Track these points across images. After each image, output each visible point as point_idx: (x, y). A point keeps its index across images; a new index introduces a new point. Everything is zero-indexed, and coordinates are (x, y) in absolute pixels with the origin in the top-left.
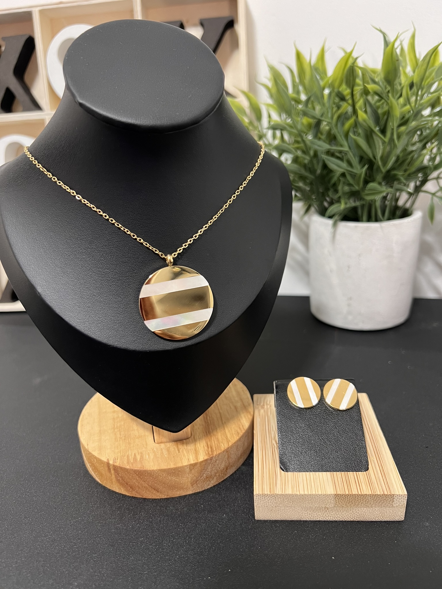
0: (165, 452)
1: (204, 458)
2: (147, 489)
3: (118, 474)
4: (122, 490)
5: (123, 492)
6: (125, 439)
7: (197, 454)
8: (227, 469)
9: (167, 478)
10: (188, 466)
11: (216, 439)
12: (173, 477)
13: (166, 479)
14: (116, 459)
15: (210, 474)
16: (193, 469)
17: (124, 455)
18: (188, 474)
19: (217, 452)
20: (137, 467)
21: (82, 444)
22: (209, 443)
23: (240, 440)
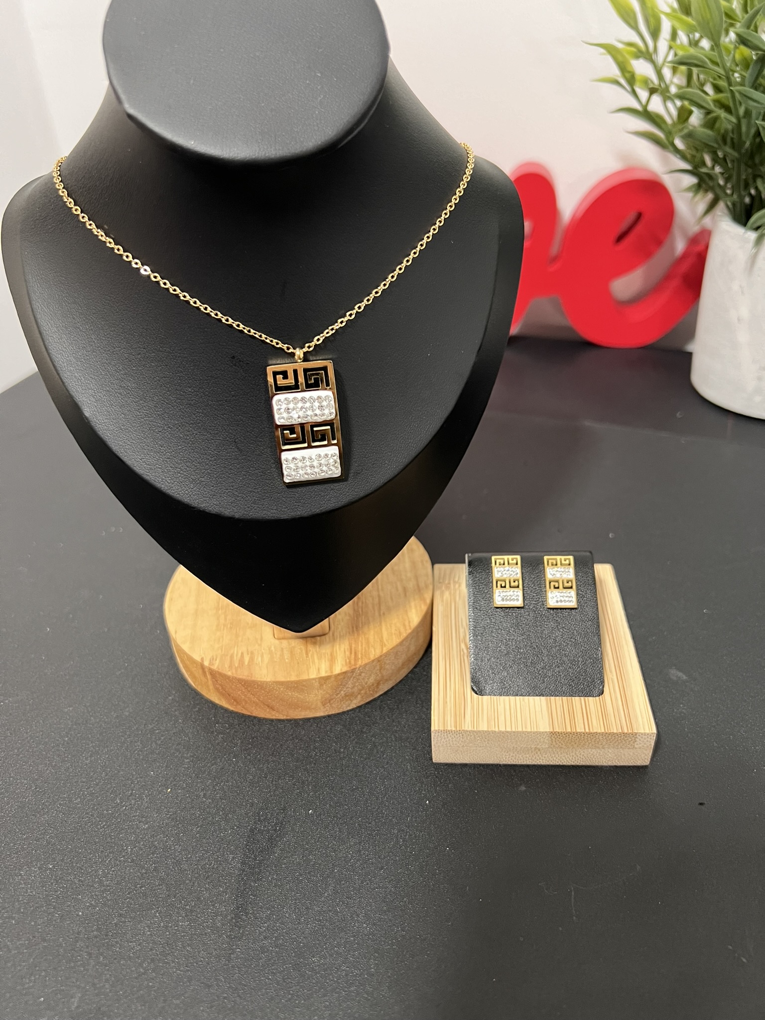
0: (287, 655)
1: (341, 670)
2: (257, 704)
3: (216, 681)
7: (332, 662)
8: (378, 684)
9: (286, 694)
10: (317, 680)
11: (365, 640)
12: (294, 692)
14: (215, 660)
15: (350, 691)
16: (325, 683)
17: (226, 654)
18: (318, 690)
19: (362, 662)
20: (242, 674)
22: (353, 646)
23: (401, 644)
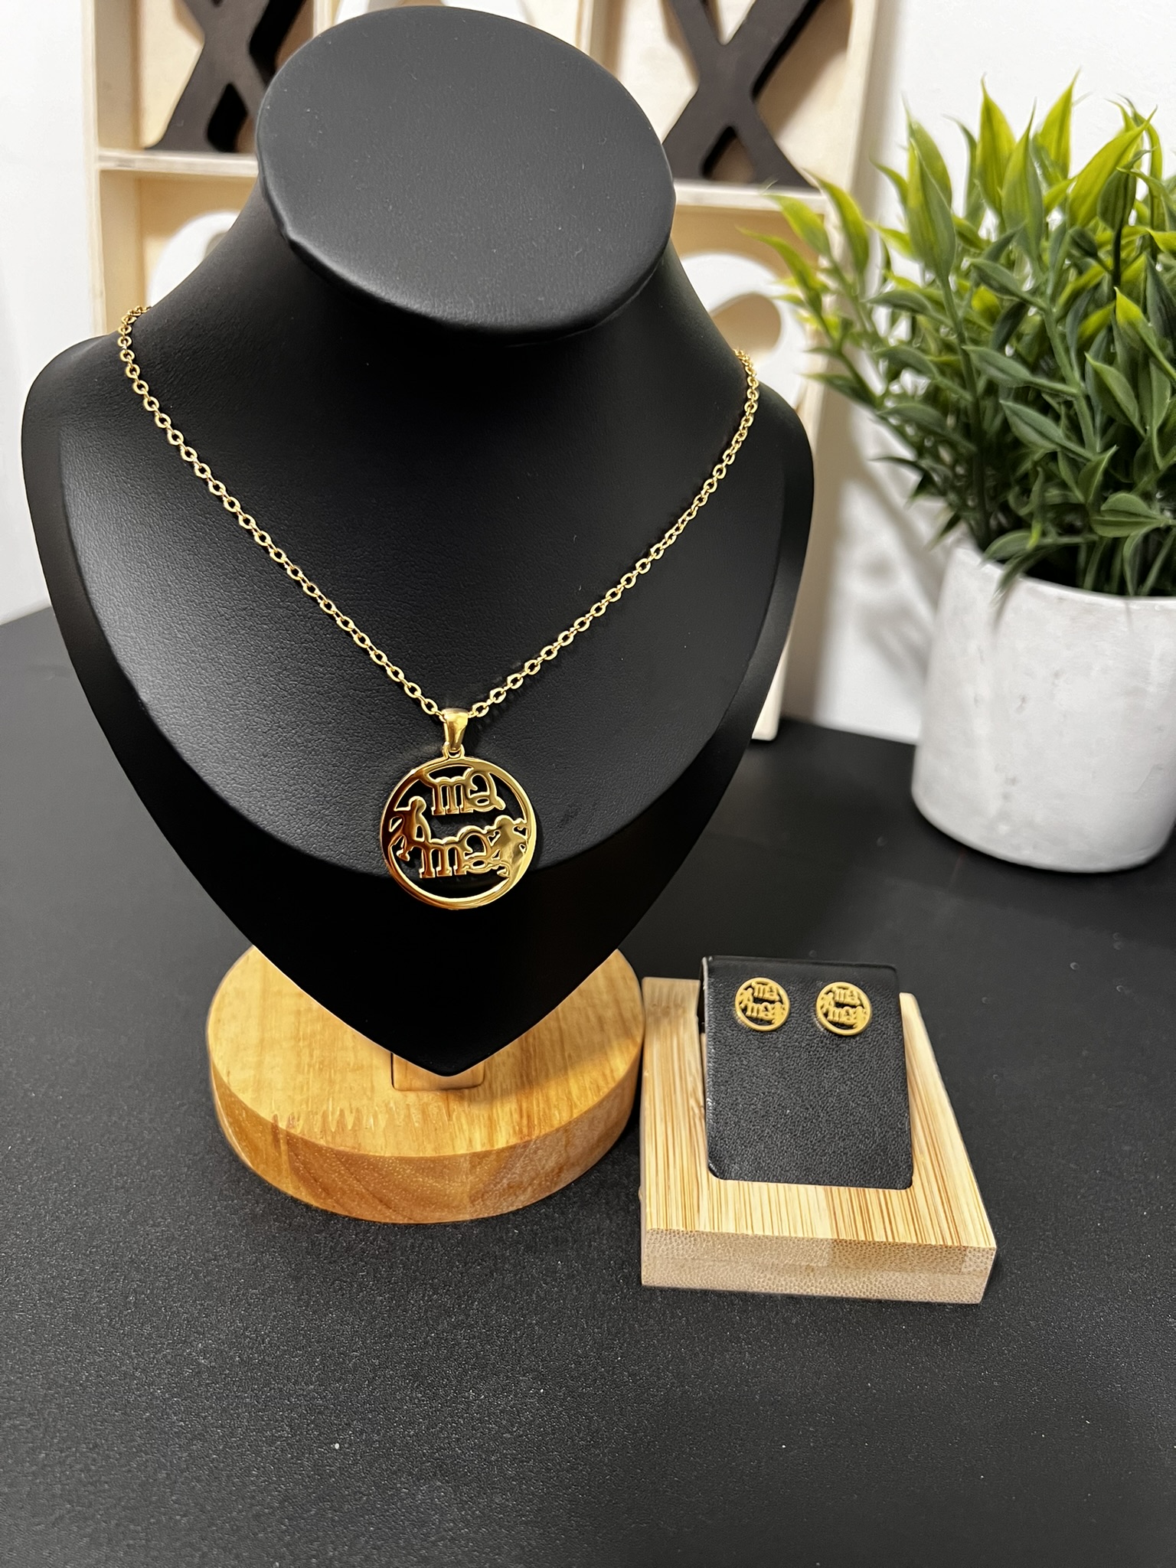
0: (416, 1116)
1: (507, 1142)
2: (362, 1196)
3: (297, 1155)
4: (301, 1192)
5: (304, 1196)
6: (321, 1070)
7: (492, 1129)
8: (561, 1170)
9: (414, 1179)
10: (468, 1158)
11: (543, 1096)
12: (428, 1177)
13: (412, 1181)
14: (296, 1119)
15: (518, 1179)
16: (479, 1163)
17: (315, 1111)
18: (467, 1174)
19: (540, 1131)
20: (343, 1144)
21: (214, 1067)
22: (524, 1106)
23: (600, 1104)
